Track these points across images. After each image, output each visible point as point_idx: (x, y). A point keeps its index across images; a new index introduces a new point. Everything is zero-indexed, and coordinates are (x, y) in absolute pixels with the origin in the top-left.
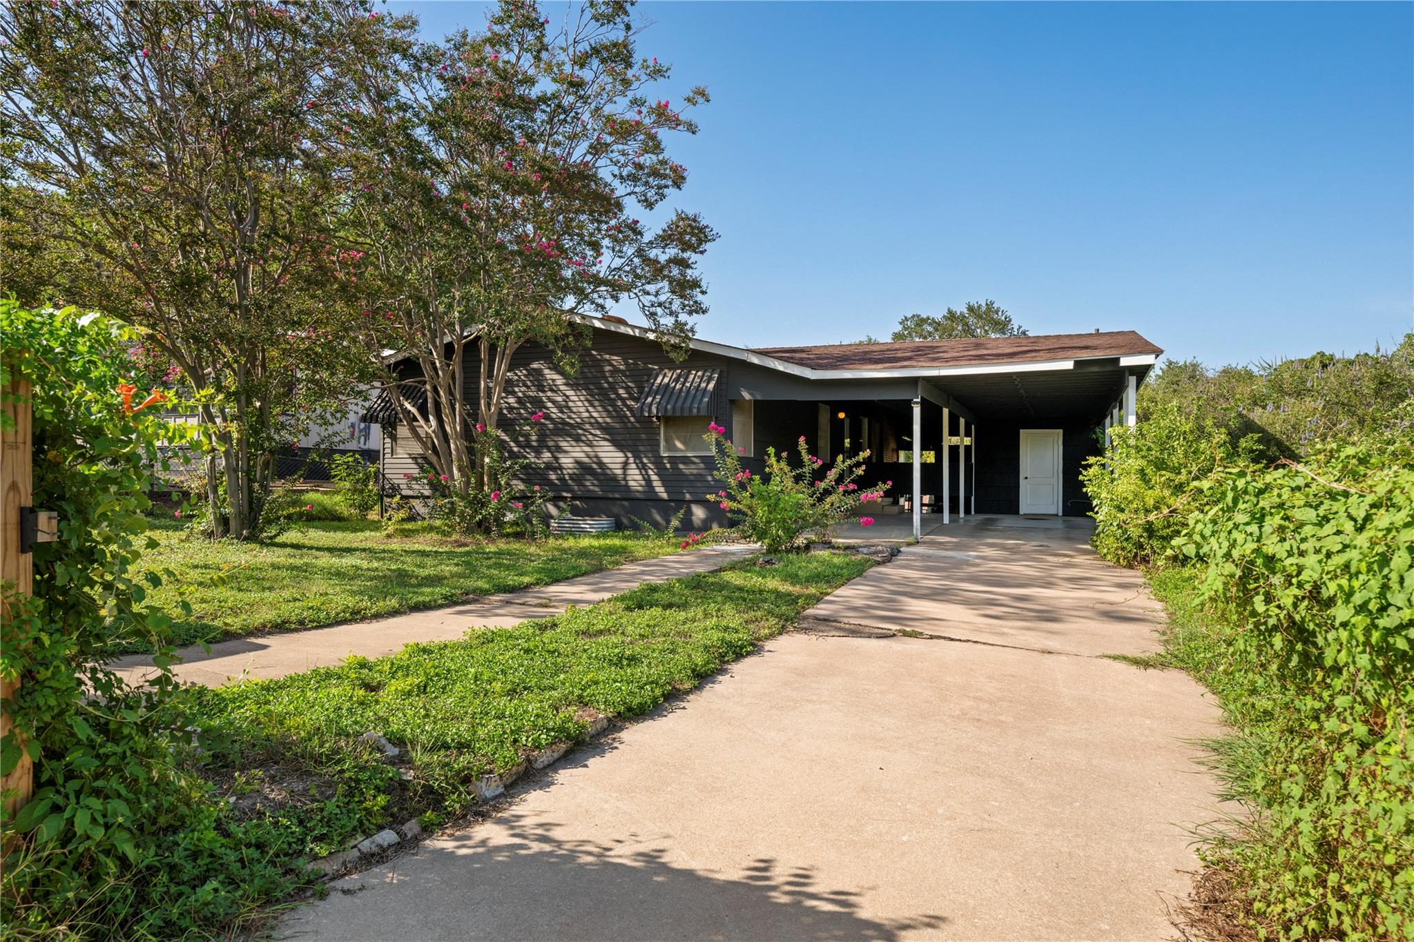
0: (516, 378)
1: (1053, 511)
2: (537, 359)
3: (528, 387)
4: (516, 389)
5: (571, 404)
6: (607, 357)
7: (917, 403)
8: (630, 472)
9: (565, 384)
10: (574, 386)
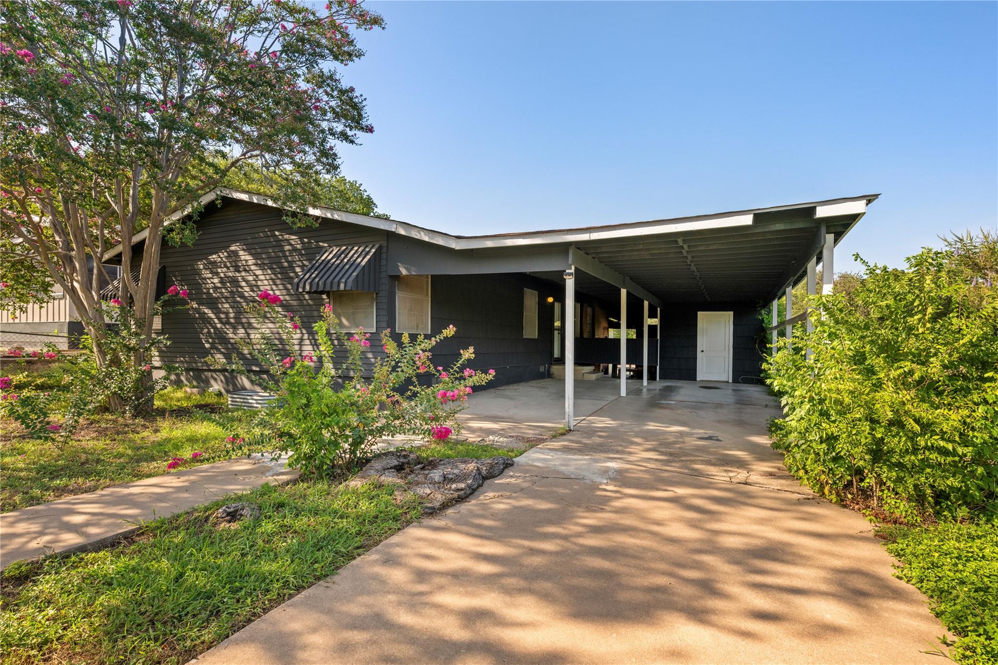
0: (219, 259)
1: (724, 378)
2: (235, 241)
3: (228, 268)
4: (219, 270)
5: (259, 283)
6: (287, 237)
7: (570, 274)
8: (305, 348)
9: (254, 264)
10: (261, 266)
